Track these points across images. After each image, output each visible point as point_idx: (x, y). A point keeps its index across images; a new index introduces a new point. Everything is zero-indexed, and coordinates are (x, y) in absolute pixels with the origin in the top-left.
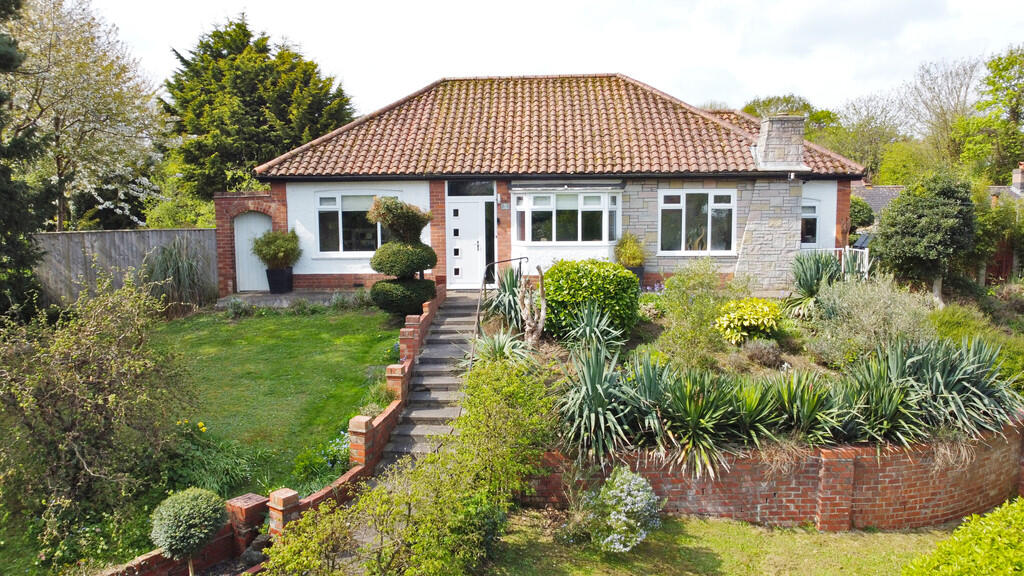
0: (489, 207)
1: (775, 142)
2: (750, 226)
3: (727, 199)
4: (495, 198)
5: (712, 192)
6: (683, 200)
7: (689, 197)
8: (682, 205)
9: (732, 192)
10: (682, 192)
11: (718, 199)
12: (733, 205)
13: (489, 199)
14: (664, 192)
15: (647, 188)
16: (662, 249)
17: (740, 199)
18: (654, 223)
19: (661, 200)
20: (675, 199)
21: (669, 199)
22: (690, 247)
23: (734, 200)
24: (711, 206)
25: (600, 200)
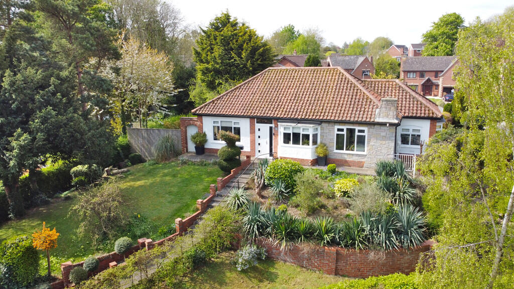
0: (271, 128)
1: (384, 109)
2: (372, 143)
3: (363, 131)
4: (273, 125)
5: (357, 128)
6: (345, 130)
7: (347, 129)
8: (345, 133)
9: (365, 128)
10: (345, 127)
11: (360, 131)
12: (366, 134)
13: (271, 125)
14: (337, 127)
15: (331, 125)
16: (337, 149)
17: (369, 132)
18: (333, 139)
19: (336, 130)
20: (342, 130)
21: (339, 130)
22: (347, 149)
23: (366, 131)
24: (357, 133)
25: (309, 130)
